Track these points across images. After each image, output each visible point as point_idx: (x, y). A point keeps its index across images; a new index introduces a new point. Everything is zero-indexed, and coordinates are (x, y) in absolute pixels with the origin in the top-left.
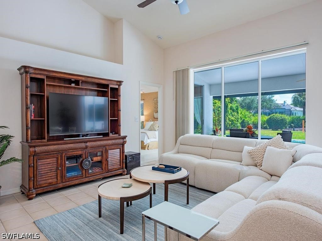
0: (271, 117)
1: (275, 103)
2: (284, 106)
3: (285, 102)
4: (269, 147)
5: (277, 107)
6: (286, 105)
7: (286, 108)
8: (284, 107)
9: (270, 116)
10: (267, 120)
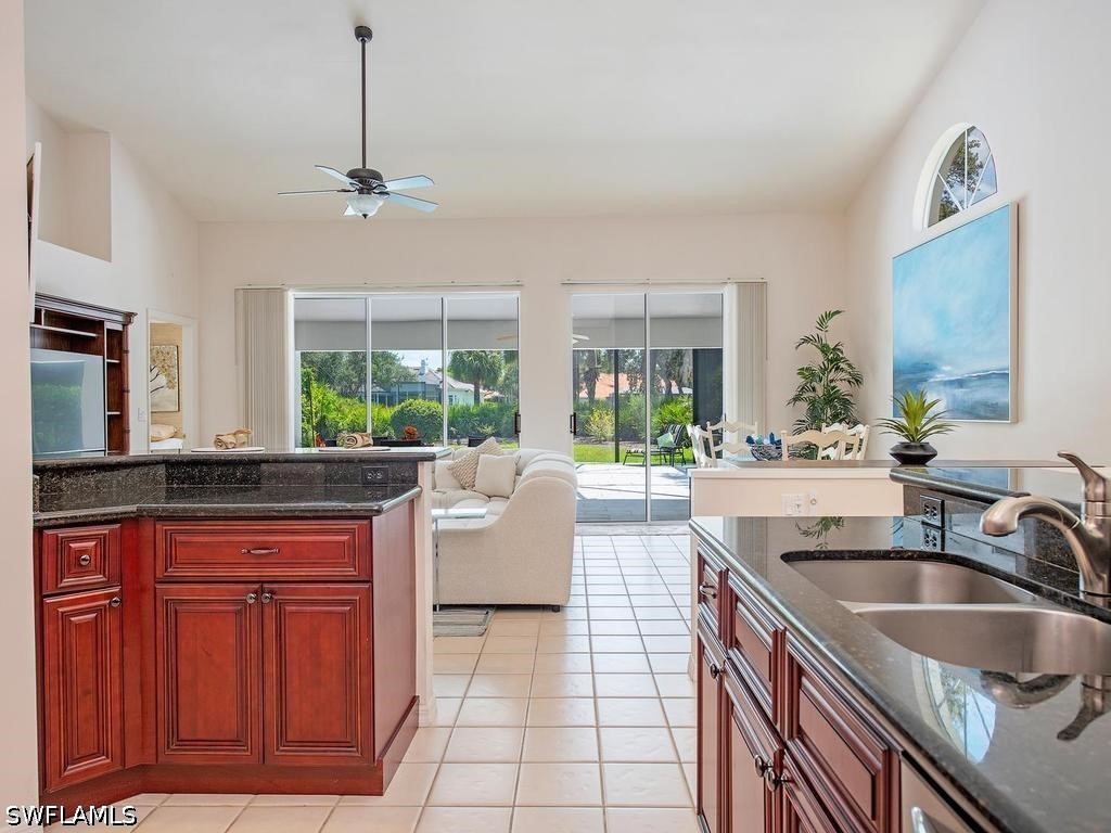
0: (402, 409)
1: (400, 367)
2: (421, 374)
3: (423, 363)
4: (482, 456)
5: (407, 378)
6: (426, 371)
7: (428, 382)
8: (420, 379)
9: (398, 408)
10: (394, 418)
